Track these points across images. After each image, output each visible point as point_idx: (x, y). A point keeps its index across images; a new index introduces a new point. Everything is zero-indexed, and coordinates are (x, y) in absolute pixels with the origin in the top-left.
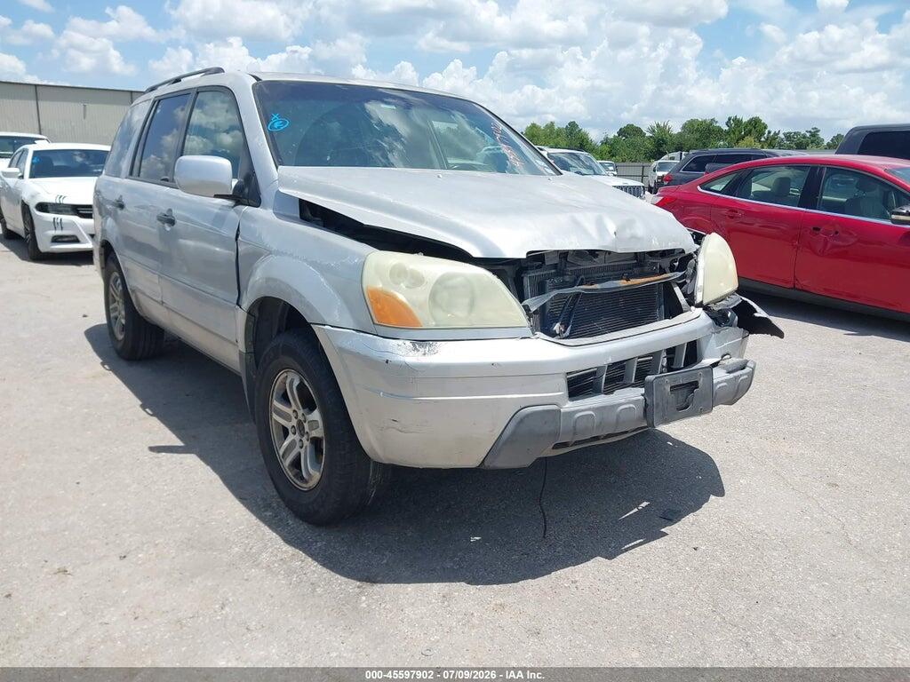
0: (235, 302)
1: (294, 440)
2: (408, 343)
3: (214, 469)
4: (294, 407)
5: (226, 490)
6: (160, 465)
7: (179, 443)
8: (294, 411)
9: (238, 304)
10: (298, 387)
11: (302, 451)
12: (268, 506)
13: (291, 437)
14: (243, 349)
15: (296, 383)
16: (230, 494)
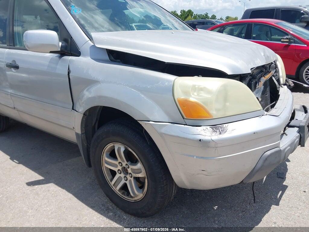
0: (72, 108)
1: (120, 177)
2: (208, 127)
3: (69, 191)
4: (119, 160)
5: (80, 203)
6: (37, 194)
7: (41, 178)
8: (119, 163)
9: (73, 109)
10: (124, 152)
11: (127, 182)
12: (108, 209)
13: (118, 175)
14: (79, 132)
15: (122, 149)
16: (84, 205)
